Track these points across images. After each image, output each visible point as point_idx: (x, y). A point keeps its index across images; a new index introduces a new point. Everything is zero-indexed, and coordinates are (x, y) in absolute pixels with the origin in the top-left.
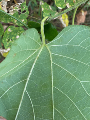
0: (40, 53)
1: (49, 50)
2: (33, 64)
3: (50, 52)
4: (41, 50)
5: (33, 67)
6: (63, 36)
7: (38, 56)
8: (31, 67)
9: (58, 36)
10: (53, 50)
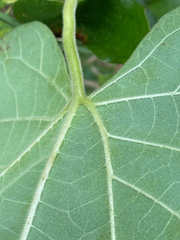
0: (62, 137)
1: (97, 119)
2: (34, 186)
3: (103, 130)
4: (67, 124)
5: (37, 198)
6: (158, 53)
7: (56, 150)
8: (30, 199)
9: (136, 54)
10: (114, 117)
